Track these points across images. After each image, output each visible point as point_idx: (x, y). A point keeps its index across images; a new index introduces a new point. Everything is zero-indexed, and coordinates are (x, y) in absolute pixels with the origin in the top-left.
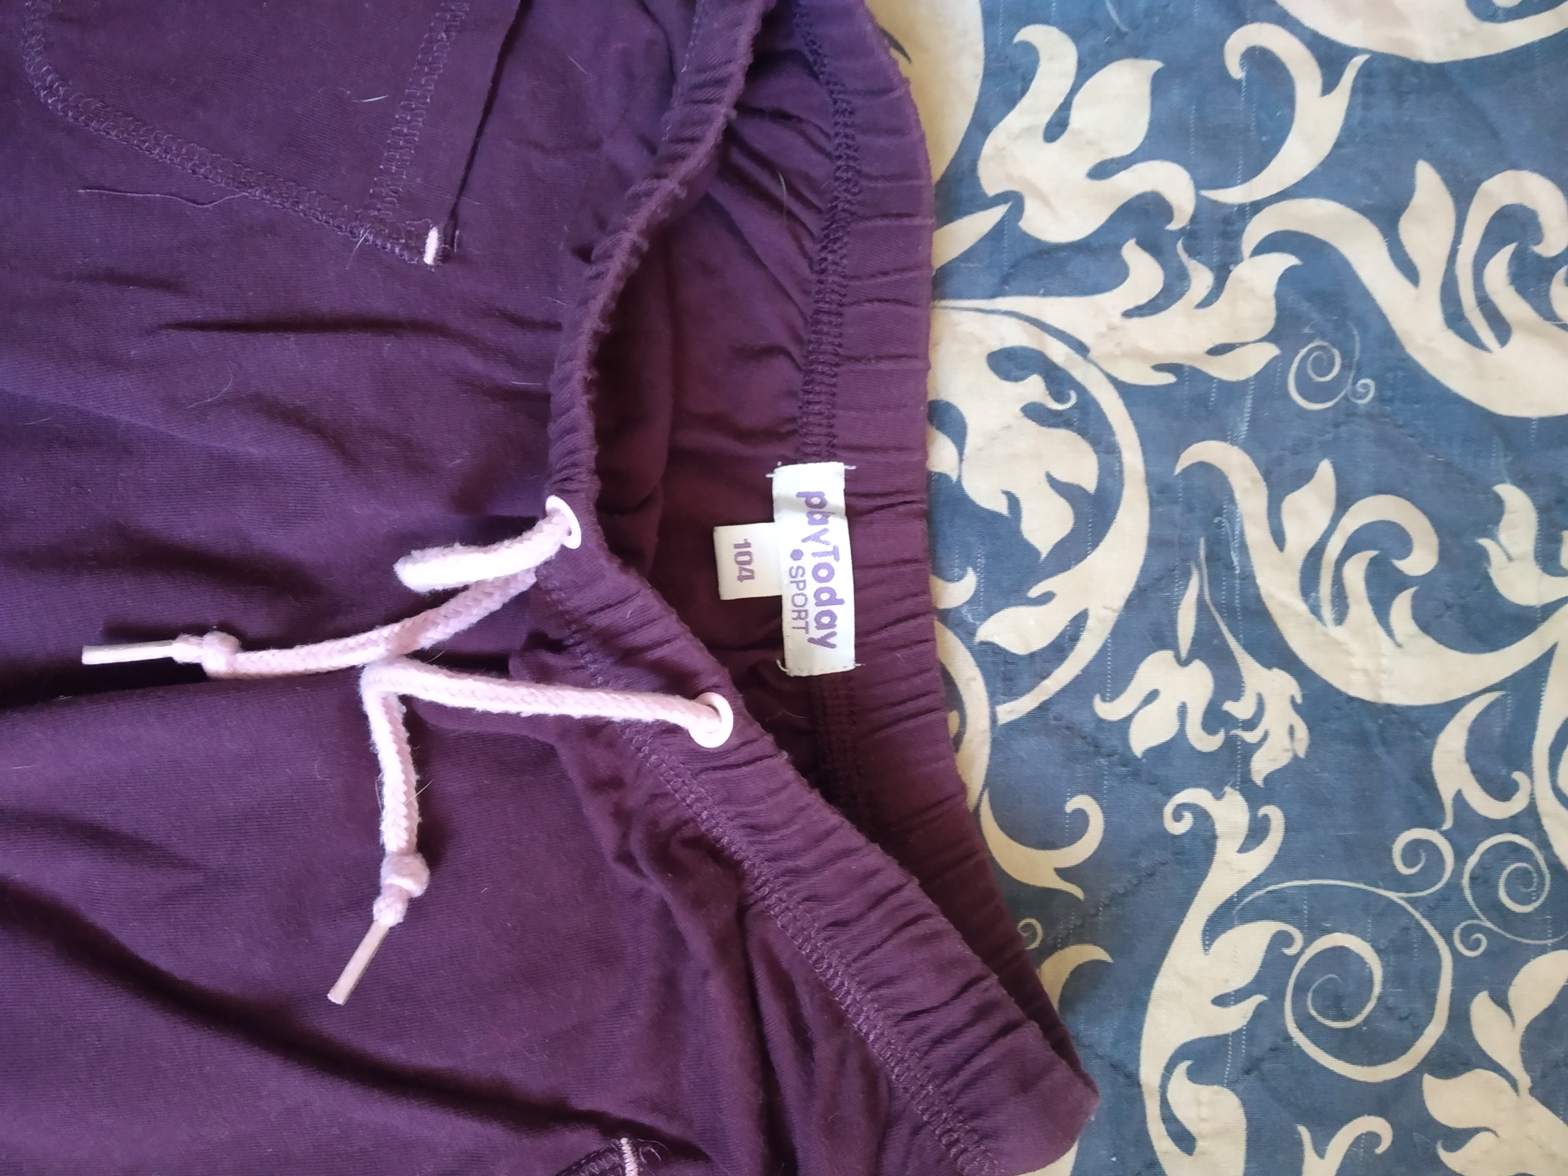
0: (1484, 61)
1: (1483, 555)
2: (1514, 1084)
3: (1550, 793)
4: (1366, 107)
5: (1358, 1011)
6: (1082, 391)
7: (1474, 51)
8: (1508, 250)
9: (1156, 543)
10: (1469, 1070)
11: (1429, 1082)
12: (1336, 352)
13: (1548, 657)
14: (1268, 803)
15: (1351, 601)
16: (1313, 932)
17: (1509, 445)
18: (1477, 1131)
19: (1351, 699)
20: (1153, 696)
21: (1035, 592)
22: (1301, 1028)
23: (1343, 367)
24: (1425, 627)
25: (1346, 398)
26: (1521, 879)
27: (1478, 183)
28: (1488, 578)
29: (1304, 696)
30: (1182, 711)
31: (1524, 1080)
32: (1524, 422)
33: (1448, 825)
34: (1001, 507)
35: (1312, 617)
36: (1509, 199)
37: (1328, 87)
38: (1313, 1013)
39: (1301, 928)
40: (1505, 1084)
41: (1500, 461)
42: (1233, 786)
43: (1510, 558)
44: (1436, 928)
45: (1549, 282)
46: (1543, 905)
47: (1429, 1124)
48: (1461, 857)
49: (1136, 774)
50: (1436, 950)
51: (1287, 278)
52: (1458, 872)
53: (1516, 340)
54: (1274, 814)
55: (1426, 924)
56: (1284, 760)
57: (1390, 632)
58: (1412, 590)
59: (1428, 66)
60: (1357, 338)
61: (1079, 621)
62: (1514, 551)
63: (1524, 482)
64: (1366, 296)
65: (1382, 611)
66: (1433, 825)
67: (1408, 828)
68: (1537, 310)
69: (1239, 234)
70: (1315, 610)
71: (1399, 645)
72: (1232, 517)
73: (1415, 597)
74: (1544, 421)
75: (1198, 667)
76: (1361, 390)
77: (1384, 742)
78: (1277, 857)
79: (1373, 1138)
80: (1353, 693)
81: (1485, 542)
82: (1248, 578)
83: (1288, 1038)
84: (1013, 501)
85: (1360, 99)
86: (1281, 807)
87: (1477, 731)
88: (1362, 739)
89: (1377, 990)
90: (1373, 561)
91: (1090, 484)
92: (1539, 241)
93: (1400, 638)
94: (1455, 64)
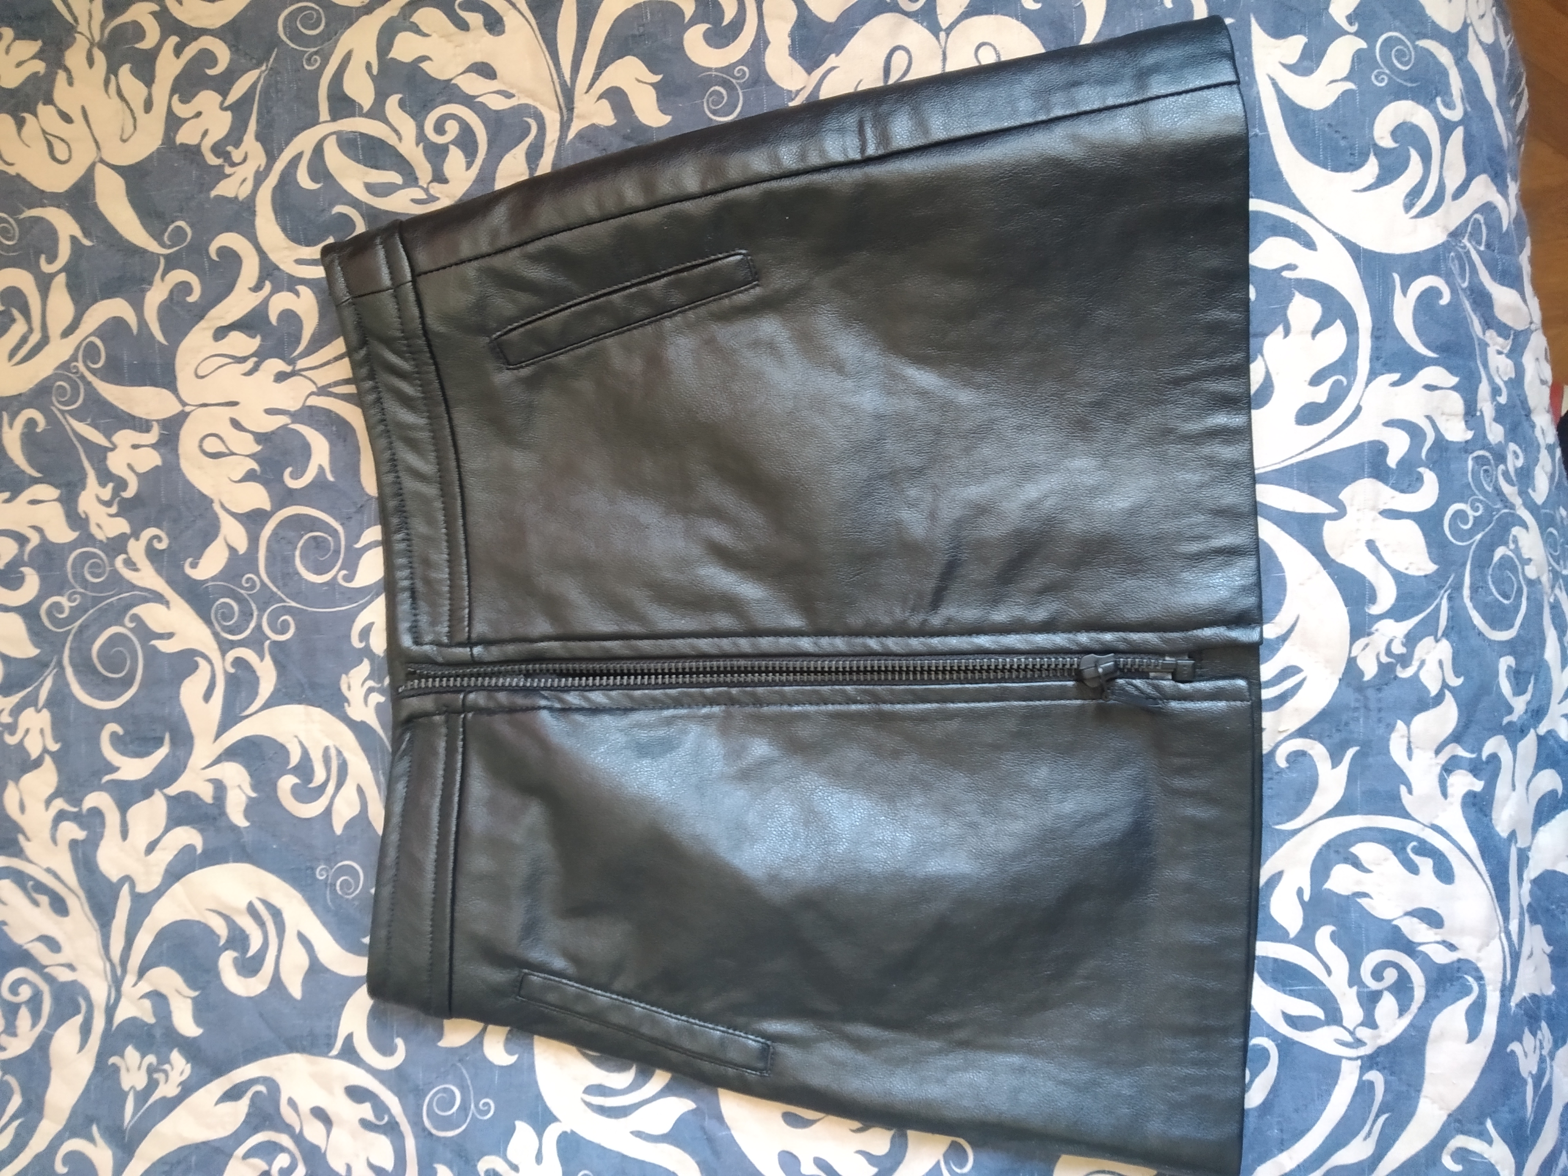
0: (268, 1055)
1: (254, 788)
2: (223, 506)
3: (214, 661)
4: (329, 1027)
5: (307, 540)
7: (274, 1061)
8: (250, 953)
10: (247, 513)
11: (267, 507)
12: (340, 893)
13: (218, 735)
14: (360, 649)
15: (321, 759)
16: (333, 583)
17: (243, 848)
18: (240, 481)
19: (319, 706)
22: (336, 531)
23: (335, 885)
24: (283, 747)
25: (332, 869)
26: (227, 616)
27: (269, 989)
28: (251, 775)
29: (343, 707)
31: (217, 507)
32: (236, 861)
35: (341, 749)
36: (252, 980)
37: (349, 1037)
38: (330, 538)
39: (340, 585)
40: (227, 505)
41: (247, 839)
42: (379, 657)
43: (239, 786)
44: (269, 588)
45: (228, 937)
46: (214, 602)
47: (266, 483)
50: (269, 577)
53: (244, 905)
54: (357, 644)
55: (275, 589)
56: (353, 672)
57: (301, 743)
58: (290, 766)
59: (297, 1051)
60: (329, 901)
62: (238, 791)
63: (234, 828)
65: (305, 754)
67: (287, 640)
68: (234, 922)
71: (296, 737)
73: (288, 763)
74: (225, 861)
76: (324, 873)
77: (302, 685)
78: (353, 622)
79: (295, 476)
80: (319, 709)
81: (254, 795)
83: (342, 524)
85: (333, 1031)
86: (354, 648)
87: (254, 693)
88: (313, 686)
89: (297, 553)
90: (310, 781)
92: (235, 959)
93: (296, 740)
94: (284, 1053)
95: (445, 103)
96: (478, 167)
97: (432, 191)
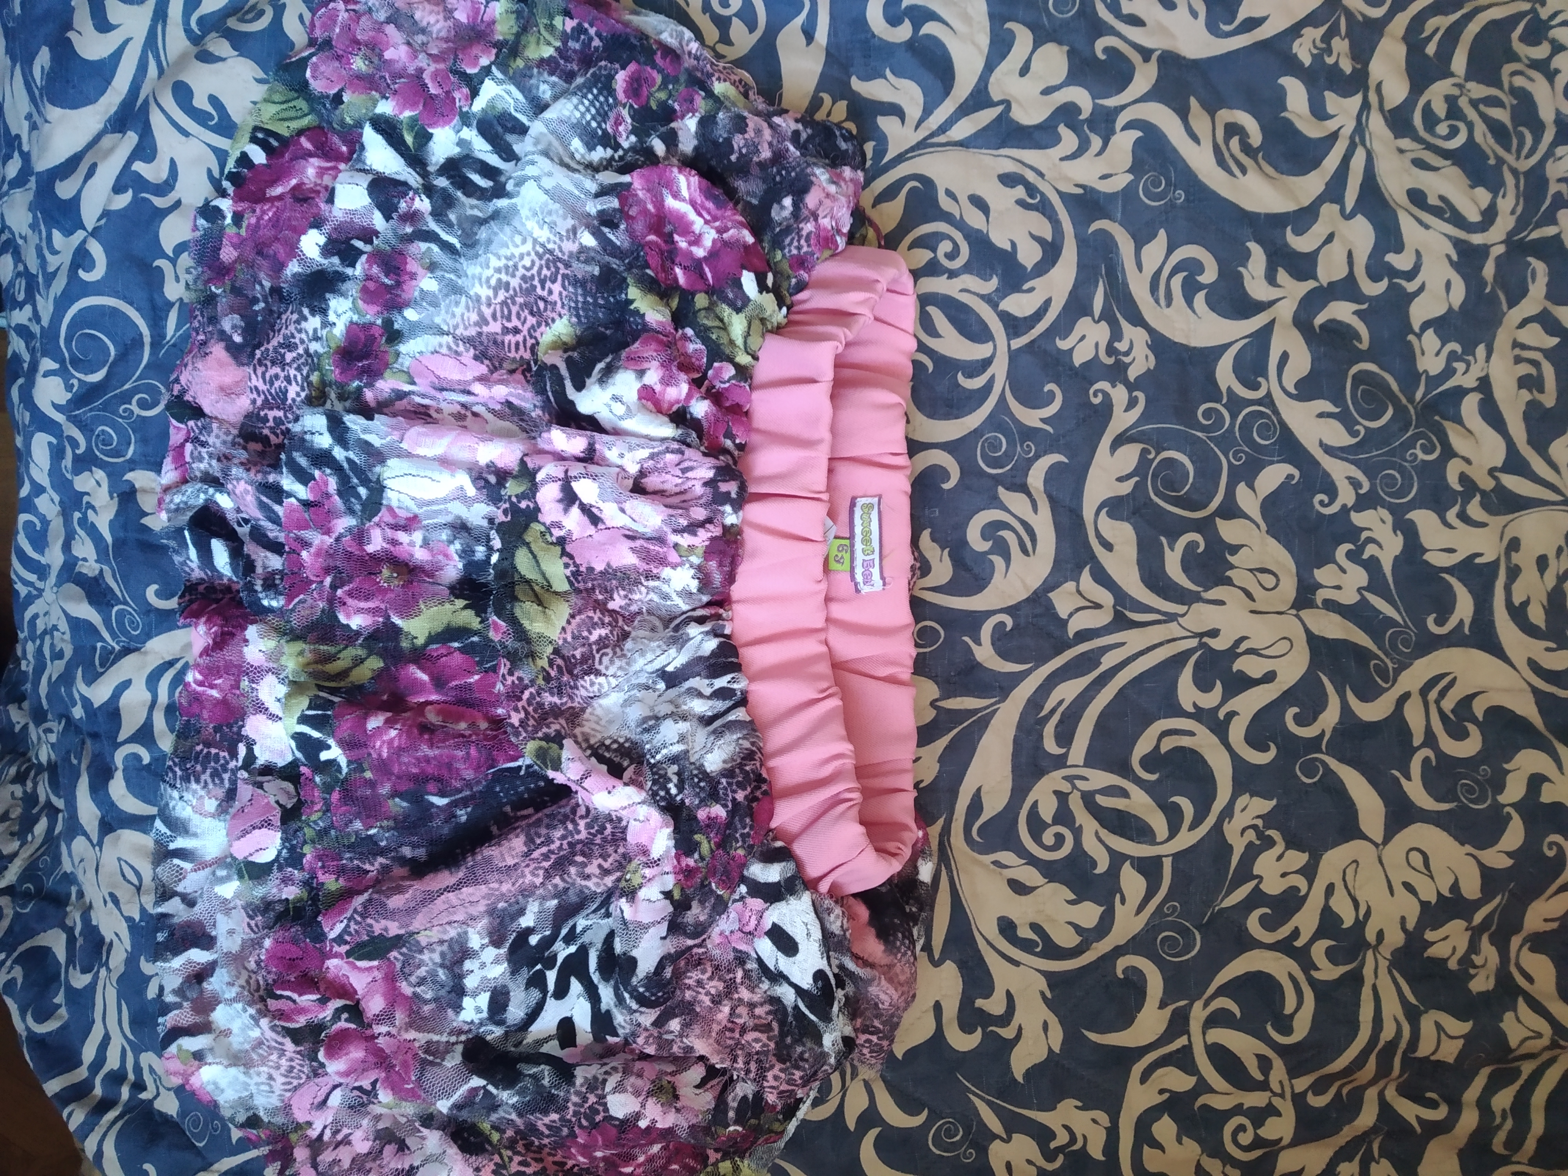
6: (1042, 194)
9: (1081, 266)
20: (1083, 338)
21: (1026, 287)
30: (1097, 345)
33: (1225, 401)
34: (1008, 247)
48: (1234, 417)
49: (1076, 374)
51: (1138, 142)
52: (1232, 424)
61: (1048, 303)
64: (1175, 151)
66: (1218, 400)
69: (1114, 121)
70: (1157, 301)
72: (1117, 253)
75: (1103, 324)
82: (1126, 285)
84: (1013, 245)
91: (1049, 238)
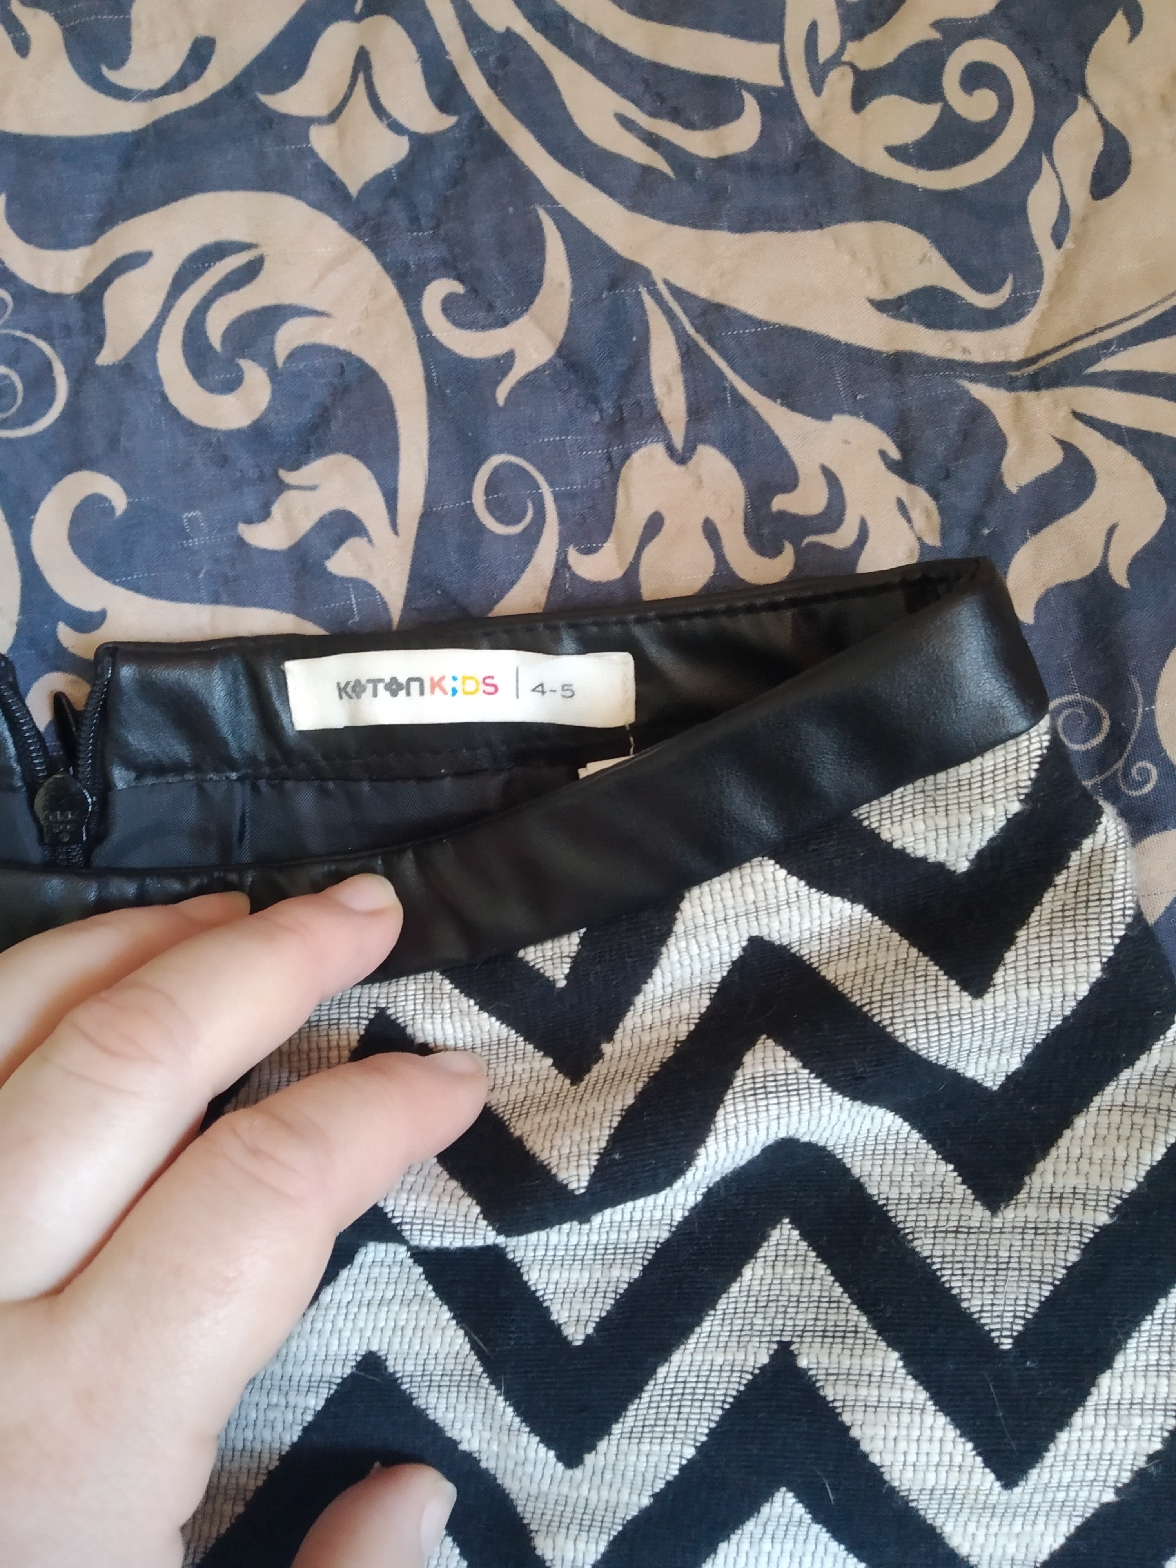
95: (1034, 83)
96: (895, 176)
97: (834, 75)
